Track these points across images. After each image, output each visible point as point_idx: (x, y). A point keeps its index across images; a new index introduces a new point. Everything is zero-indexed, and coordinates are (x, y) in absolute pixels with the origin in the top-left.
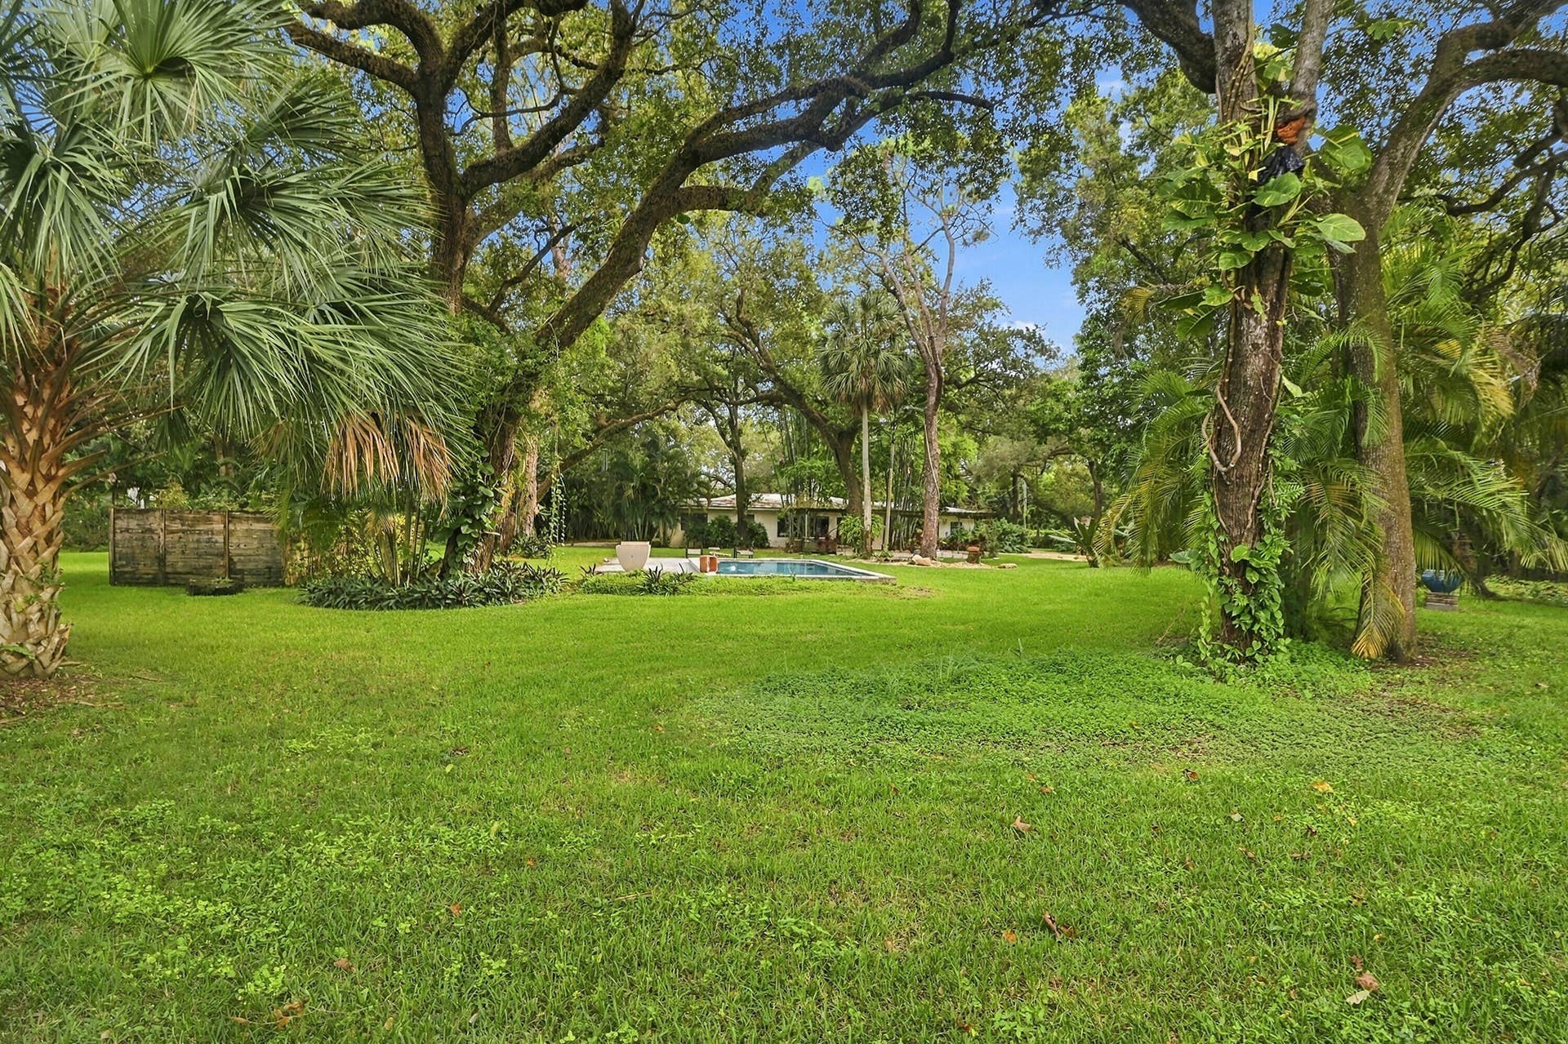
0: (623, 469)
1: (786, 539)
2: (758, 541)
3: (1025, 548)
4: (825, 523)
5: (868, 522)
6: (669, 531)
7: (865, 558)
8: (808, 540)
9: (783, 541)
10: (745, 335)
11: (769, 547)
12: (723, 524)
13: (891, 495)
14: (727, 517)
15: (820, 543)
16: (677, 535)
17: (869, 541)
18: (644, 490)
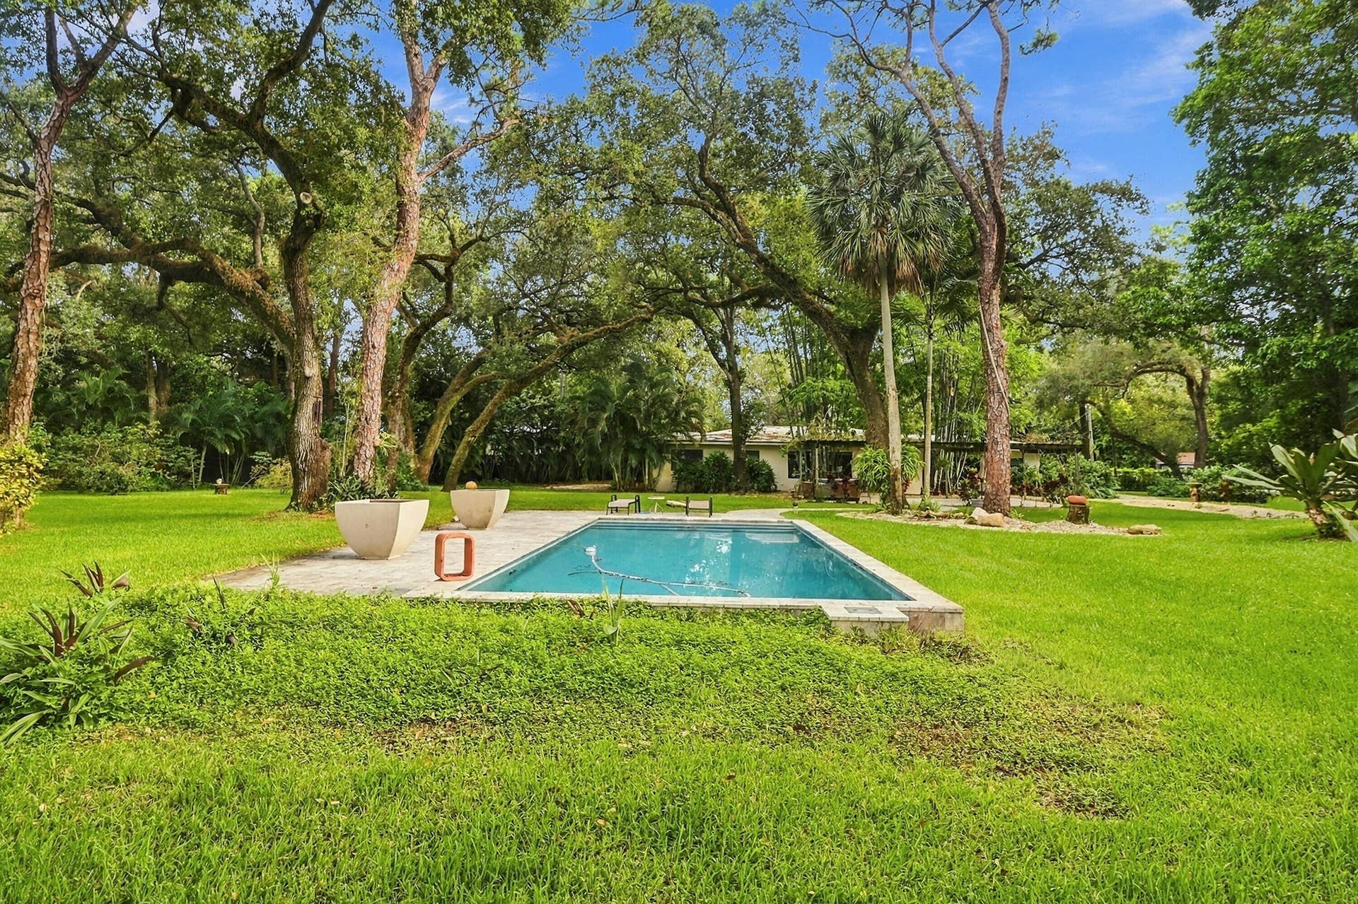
0: (599, 397)
1: (796, 481)
2: (763, 483)
3: (1111, 491)
4: (846, 460)
5: (896, 456)
6: (655, 473)
7: (895, 513)
8: (821, 482)
9: (793, 484)
10: (717, 207)
11: (776, 491)
12: (719, 462)
13: (930, 425)
14: (723, 455)
15: (835, 488)
16: (665, 475)
17: (899, 484)
18: (623, 420)
